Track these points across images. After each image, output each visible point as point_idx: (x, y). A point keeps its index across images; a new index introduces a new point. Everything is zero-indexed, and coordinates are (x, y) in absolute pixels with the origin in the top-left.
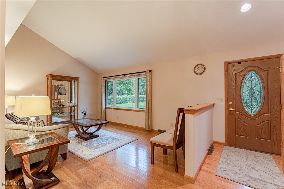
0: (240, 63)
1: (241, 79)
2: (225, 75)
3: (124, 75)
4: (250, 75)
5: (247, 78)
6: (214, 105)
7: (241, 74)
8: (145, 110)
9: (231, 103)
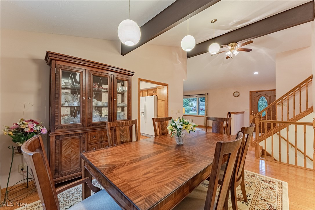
0: (257, 92)
1: (258, 100)
2: (250, 97)
3: (189, 95)
4: (262, 98)
5: (261, 99)
6: (244, 112)
7: (258, 98)
8: (204, 116)
9: (253, 111)
